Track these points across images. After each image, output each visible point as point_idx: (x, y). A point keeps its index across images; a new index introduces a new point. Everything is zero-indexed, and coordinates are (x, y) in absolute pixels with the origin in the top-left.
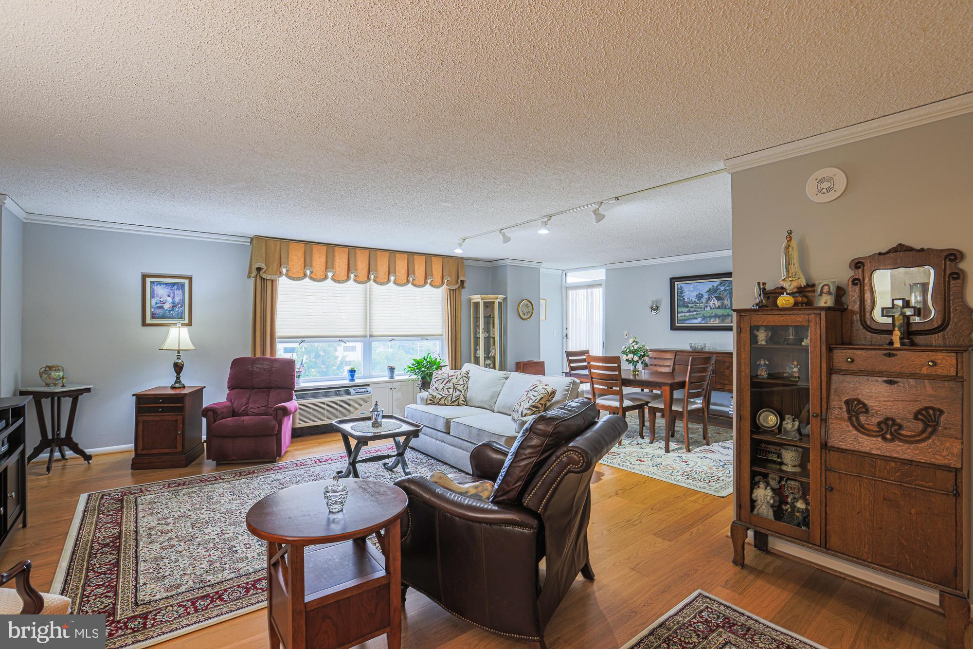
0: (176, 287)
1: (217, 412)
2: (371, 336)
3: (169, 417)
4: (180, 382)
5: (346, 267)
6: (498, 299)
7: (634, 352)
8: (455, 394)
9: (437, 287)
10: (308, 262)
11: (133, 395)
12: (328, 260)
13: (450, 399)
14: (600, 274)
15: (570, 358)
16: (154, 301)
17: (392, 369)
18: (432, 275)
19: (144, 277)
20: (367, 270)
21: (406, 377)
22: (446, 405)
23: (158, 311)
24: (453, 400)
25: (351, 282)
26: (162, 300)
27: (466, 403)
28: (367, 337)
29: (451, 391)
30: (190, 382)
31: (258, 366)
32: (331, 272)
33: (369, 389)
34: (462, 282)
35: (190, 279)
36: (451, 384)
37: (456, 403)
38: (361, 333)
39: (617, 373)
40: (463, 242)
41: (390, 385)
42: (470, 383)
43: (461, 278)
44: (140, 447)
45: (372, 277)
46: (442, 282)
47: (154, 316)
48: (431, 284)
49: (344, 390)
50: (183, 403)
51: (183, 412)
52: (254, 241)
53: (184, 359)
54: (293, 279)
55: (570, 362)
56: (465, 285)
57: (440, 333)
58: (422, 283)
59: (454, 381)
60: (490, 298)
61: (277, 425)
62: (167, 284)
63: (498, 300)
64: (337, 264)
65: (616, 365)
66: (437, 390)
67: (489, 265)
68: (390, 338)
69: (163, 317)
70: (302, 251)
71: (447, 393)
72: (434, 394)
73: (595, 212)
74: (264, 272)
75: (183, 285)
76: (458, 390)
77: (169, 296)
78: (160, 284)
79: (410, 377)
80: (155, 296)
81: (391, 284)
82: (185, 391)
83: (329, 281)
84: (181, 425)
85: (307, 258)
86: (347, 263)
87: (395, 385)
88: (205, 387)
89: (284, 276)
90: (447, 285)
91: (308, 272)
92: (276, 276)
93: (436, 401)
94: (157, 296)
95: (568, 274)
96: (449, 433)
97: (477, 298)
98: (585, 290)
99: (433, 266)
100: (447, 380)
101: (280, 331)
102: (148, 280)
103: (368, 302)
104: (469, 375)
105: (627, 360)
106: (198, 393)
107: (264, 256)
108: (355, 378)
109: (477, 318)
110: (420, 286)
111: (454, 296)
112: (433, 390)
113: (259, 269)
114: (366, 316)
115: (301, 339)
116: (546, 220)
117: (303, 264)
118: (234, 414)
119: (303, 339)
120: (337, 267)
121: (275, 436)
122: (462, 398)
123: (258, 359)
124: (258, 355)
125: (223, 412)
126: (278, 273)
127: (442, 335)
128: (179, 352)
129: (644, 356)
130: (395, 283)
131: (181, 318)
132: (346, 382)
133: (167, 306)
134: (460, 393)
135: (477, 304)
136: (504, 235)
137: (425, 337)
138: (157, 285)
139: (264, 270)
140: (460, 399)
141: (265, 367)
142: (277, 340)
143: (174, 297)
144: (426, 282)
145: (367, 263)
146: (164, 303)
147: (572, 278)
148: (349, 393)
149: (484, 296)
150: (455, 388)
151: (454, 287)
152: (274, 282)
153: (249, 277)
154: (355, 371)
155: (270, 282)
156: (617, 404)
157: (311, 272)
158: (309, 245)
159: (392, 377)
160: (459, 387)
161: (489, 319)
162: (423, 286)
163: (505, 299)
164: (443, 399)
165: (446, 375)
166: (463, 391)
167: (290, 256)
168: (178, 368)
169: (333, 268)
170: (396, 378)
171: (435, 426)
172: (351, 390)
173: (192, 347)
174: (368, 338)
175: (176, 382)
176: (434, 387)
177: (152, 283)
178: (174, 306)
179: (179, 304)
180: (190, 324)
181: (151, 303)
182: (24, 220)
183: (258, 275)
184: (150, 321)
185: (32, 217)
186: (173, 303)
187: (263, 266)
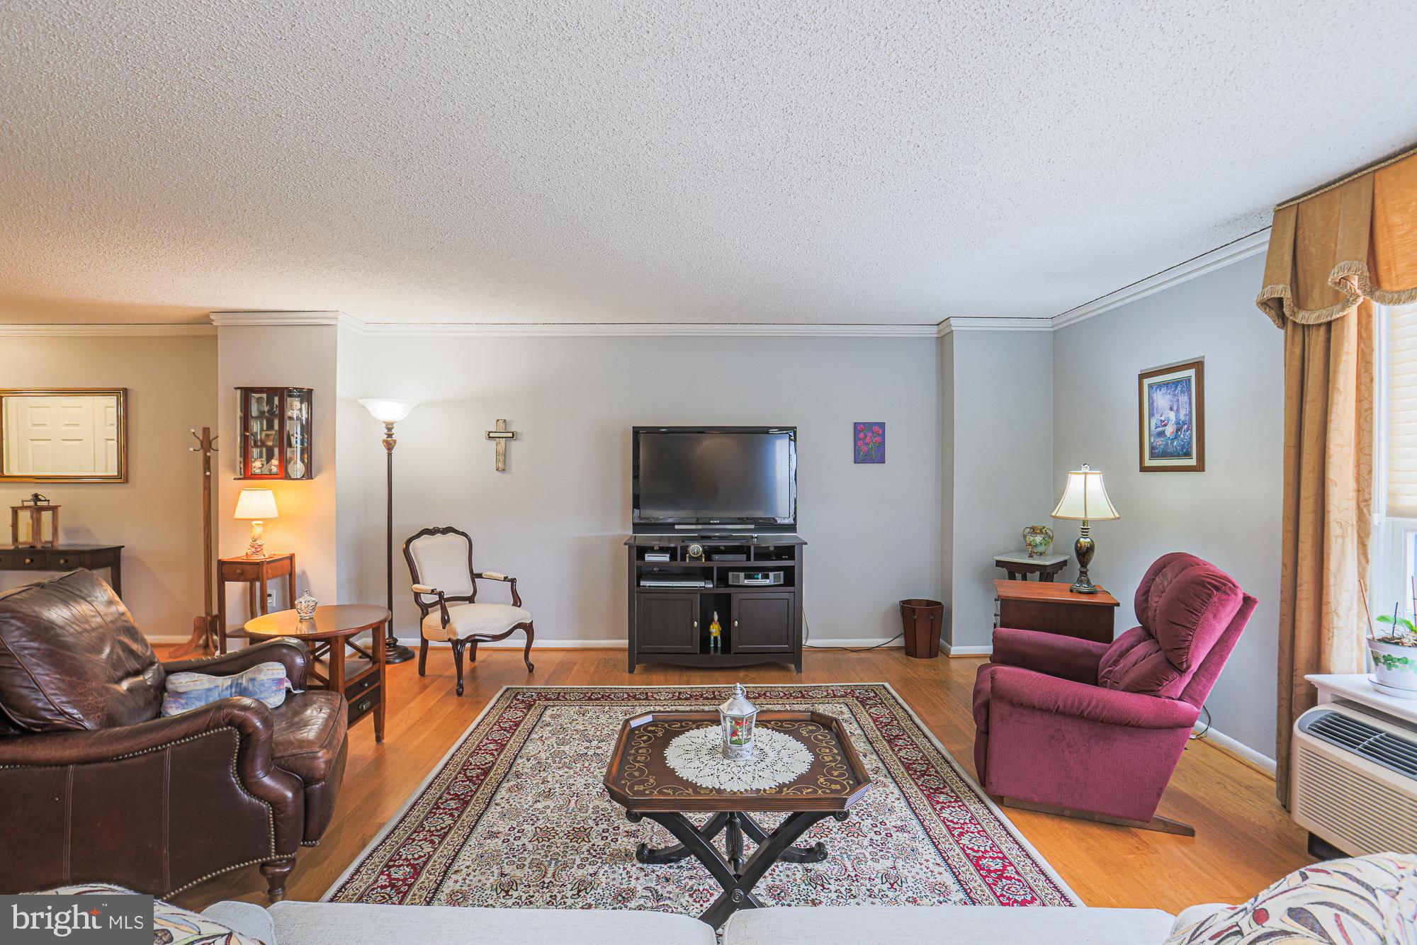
0: (1179, 387)
16: (1153, 422)
26: (1163, 418)
47: (1153, 453)
62: (1167, 384)
69: (1164, 454)
74: (1291, 308)
75: (1189, 381)
77: (1171, 409)
78: (1160, 386)
80: (1155, 411)
92: (1336, 308)
94: (1157, 412)
113: (1277, 304)
128: (1085, 523)
131: (1188, 454)
133: (1170, 430)
138: (1157, 390)
143: (1177, 410)
146: (1166, 426)
175: (1079, 581)
178: (1178, 430)
179: (1184, 423)
180: (1200, 467)
181: (1151, 424)
182: (1051, 330)
183: (1282, 320)
184: (1148, 462)
185: (1056, 321)
186: (1177, 423)
187: (1283, 290)
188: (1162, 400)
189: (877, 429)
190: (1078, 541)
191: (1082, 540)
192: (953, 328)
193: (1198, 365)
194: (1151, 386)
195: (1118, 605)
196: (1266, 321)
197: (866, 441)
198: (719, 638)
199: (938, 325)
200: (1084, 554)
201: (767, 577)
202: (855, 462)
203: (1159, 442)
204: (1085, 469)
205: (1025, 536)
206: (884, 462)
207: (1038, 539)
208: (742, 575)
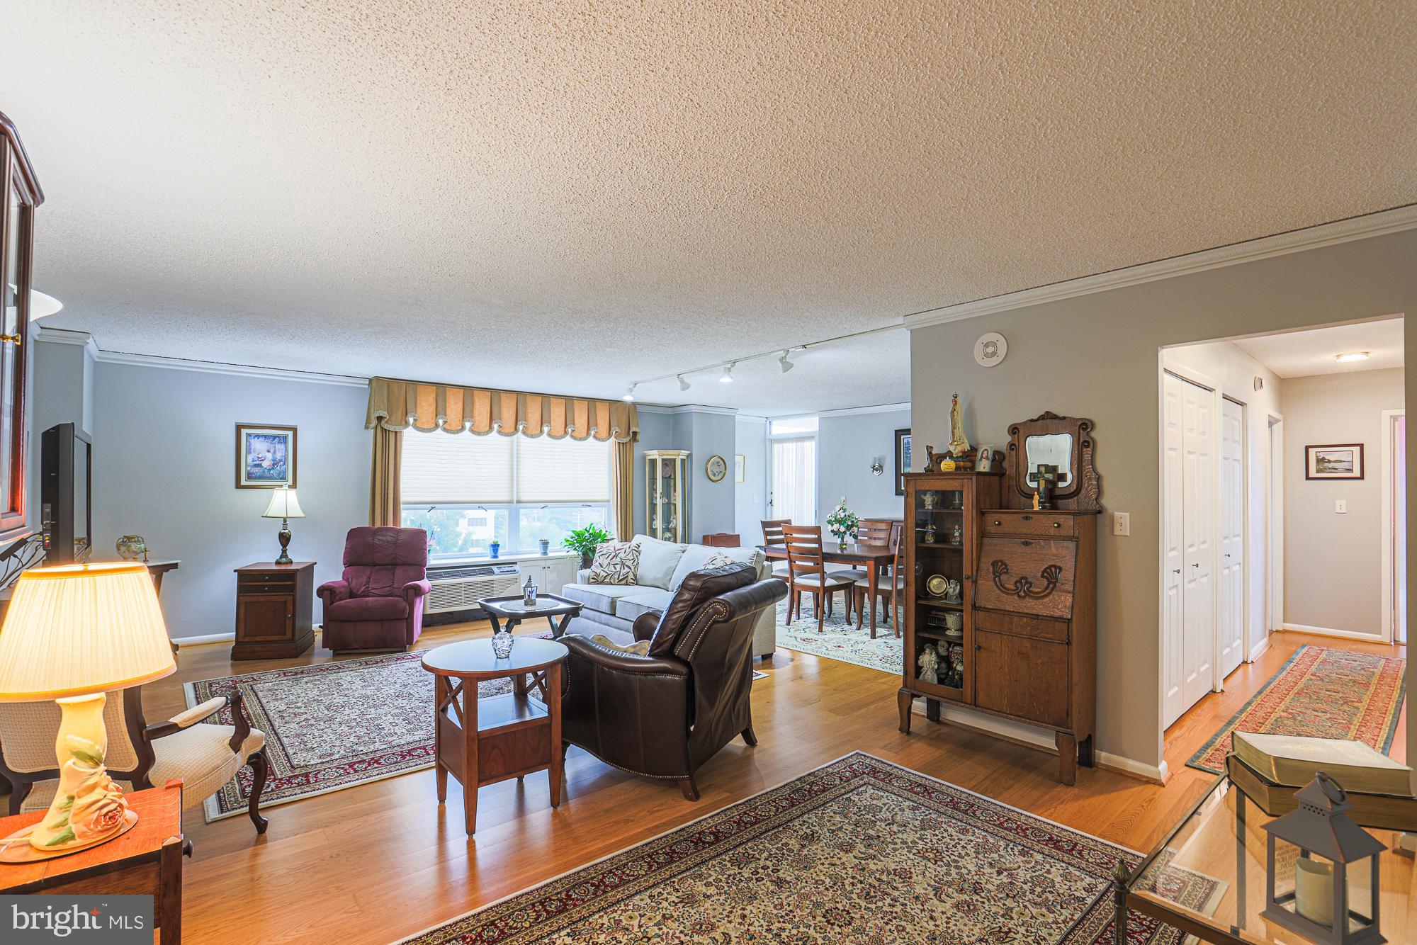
0: (277, 440)
1: (335, 592)
2: (518, 502)
3: (277, 597)
4: (287, 556)
5: (489, 415)
6: (680, 455)
7: (840, 522)
8: (623, 572)
9: (604, 440)
10: (440, 409)
11: (235, 571)
12: (466, 408)
13: (617, 577)
14: (811, 424)
15: (767, 529)
16: (250, 458)
17: (545, 544)
18: (596, 425)
19: (239, 428)
20: (514, 419)
21: (564, 554)
22: (611, 584)
23: (256, 470)
24: (621, 578)
25: (494, 433)
26: (260, 456)
27: (636, 582)
28: (513, 503)
29: (618, 567)
30: (299, 556)
31: (380, 538)
32: (469, 421)
33: (516, 567)
34: (635, 433)
35: (294, 430)
36: (618, 559)
37: (624, 582)
38: (507, 498)
39: (817, 546)
40: (634, 387)
41: (543, 564)
42: (640, 558)
43: (633, 429)
44: (242, 634)
45: (521, 427)
46: (609, 434)
47: (250, 476)
48: (595, 437)
49: (486, 569)
50: (293, 581)
51: (293, 591)
52: (374, 384)
53: (291, 529)
54: (423, 430)
55: (767, 533)
56: (638, 437)
57: (606, 498)
58: (584, 435)
59: (622, 555)
60: (670, 454)
61: (408, 607)
62: (266, 436)
63: (681, 457)
64: (476, 412)
65: (817, 536)
66: (602, 566)
67: (670, 411)
68: (543, 505)
69: (261, 478)
70: (434, 396)
71: (614, 570)
72: (598, 571)
73: (782, 360)
74: (386, 422)
75: (285, 438)
76: (627, 566)
77: (269, 451)
78: (258, 436)
79: (569, 554)
80: (252, 451)
81: (545, 436)
82: (293, 567)
83: (467, 432)
84: (291, 608)
85: (439, 405)
86: (489, 411)
87: (548, 563)
88: (316, 563)
89: (411, 427)
90: (616, 437)
91: (441, 422)
92: (401, 427)
93: (600, 579)
94: (254, 451)
95: (774, 423)
96: (614, 615)
97: (654, 454)
98: (794, 444)
99: (598, 414)
100: (613, 554)
101: (404, 496)
102: (244, 432)
103: (515, 458)
104: (640, 549)
105: (832, 531)
106: (309, 569)
107: (386, 401)
108: (499, 554)
109: (653, 480)
110: (580, 439)
111: (625, 451)
112: (596, 566)
113: (380, 418)
114: (512, 476)
115: (431, 505)
116: (729, 366)
117: (435, 412)
118: (352, 595)
119: (433, 506)
120: (477, 416)
121: (405, 621)
122: (631, 575)
123: (379, 529)
124: (378, 524)
125: (341, 592)
126: (403, 422)
127: (609, 501)
128: (285, 521)
129: (852, 526)
130: (549, 435)
131: (284, 478)
132: (488, 559)
133: (266, 464)
134: (629, 570)
135: (653, 462)
136: (682, 381)
137: (587, 503)
138: (254, 438)
139: (386, 420)
140: (629, 577)
141: (389, 539)
142: (401, 506)
143: (275, 453)
144: (588, 434)
145: (515, 410)
146: (263, 460)
147: (778, 429)
148: (492, 573)
149: (662, 452)
150: (623, 565)
151: (625, 440)
152: (398, 434)
153: (367, 428)
154: (498, 545)
155: (394, 433)
156: (817, 583)
157: (445, 422)
158: (441, 388)
159: (545, 553)
160: (628, 563)
161: (669, 480)
162: (585, 439)
163: (689, 456)
164: (609, 577)
165: (613, 550)
166: (632, 568)
167: (418, 402)
168: (284, 539)
169: (472, 417)
170: (550, 555)
171: (599, 607)
172: (494, 568)
173: (302, 515)
174: (514, 505)
175: (281, 557)
176: (597, 564)
177: (249, 435)
178: (275, 463)
179: (280, 461)
180: (295, 486)
181: (247, 460)
182: (97, 359)
184: (246, 483)
186: (274, 460)
188: (260, 446)
192: (86, 344)
200: (286, 540)
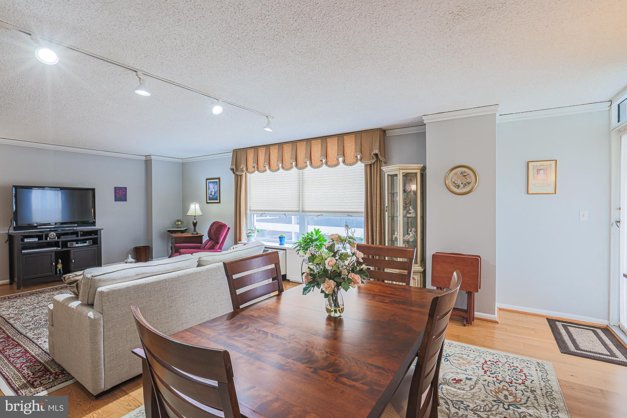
9: (352, 164)
25: (281, 170)
26: (211, 190)
28: (300, 212)
32: (266, 164)
38: (296, 209)
46: (356, 159)
47: (209, 199)
48: (344, 163)
53: (197, 220)
54: (251, 173)
57: (363, 210)
62: (212, 182)
64: (271, 158)
68: (319, 214)
69: (212, 199)
70: (253, 154)
74: (237, 171)
75: (217, 182)
77: (213, 188)
78: (211, 182)
81: (309, 168)
83: (268, 171)
85: (255, 158)
89: (246, 172)
90: (361, 161)
92: (242, 172)
107: (235, 161)
113: (233, 170)
114: (299, 195)
117: (253, 162)
119: (263, 212)
128: (195, 217)
131: (217, 199)
133: (213, 193)
135: (393, 178)
157: (255, 167)
158: (257, 149)
175: (194, 231)
178: (215, 193)
180: (219, 202)
181: (209, 192)
182: (182, 162)
183: (234, 173)
184: (208, 201)
185: (184, 160)
186: (215, 192)
187: (234, 167)
188: (211, 186)
189: (124, 190)
190: (193, 221)
191: (194, 221)
192: (152, 158)
193: (219, 179)
194: (209, 182)
195: (203, 235)
196: (231, 172)
197: (119, 193)
198: (61, 269)
199: (146, 156)
200: (195, 224)
201: (86, 242)
202: (115, 201)
203: (211, 196)
204: (195, 203)
205: (175, 223)
206: (126, 201)
207: (179, 223)
208: (74, 243)
